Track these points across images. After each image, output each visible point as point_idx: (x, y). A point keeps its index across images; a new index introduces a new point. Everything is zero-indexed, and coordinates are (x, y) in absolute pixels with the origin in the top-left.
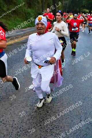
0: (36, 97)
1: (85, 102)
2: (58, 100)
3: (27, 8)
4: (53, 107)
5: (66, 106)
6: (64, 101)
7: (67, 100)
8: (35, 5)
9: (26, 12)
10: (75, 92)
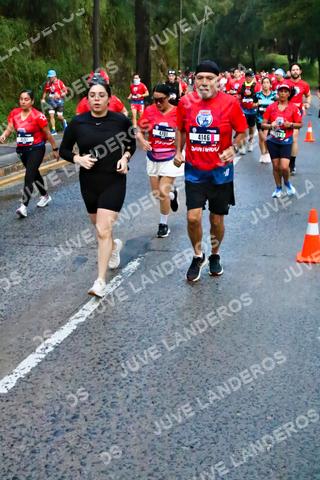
0: (14, 428)
1: (222, 440)
2: (109, 438)
3: (33, 58)
4: (80, 470)
5: (136, 462)
6: (132, 441)
7: (143, 436)
8: (66, 45)
9: (27, 72)
10: (185, 396)
